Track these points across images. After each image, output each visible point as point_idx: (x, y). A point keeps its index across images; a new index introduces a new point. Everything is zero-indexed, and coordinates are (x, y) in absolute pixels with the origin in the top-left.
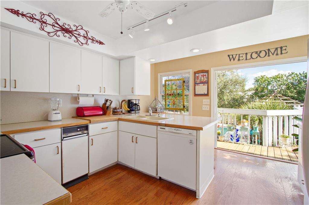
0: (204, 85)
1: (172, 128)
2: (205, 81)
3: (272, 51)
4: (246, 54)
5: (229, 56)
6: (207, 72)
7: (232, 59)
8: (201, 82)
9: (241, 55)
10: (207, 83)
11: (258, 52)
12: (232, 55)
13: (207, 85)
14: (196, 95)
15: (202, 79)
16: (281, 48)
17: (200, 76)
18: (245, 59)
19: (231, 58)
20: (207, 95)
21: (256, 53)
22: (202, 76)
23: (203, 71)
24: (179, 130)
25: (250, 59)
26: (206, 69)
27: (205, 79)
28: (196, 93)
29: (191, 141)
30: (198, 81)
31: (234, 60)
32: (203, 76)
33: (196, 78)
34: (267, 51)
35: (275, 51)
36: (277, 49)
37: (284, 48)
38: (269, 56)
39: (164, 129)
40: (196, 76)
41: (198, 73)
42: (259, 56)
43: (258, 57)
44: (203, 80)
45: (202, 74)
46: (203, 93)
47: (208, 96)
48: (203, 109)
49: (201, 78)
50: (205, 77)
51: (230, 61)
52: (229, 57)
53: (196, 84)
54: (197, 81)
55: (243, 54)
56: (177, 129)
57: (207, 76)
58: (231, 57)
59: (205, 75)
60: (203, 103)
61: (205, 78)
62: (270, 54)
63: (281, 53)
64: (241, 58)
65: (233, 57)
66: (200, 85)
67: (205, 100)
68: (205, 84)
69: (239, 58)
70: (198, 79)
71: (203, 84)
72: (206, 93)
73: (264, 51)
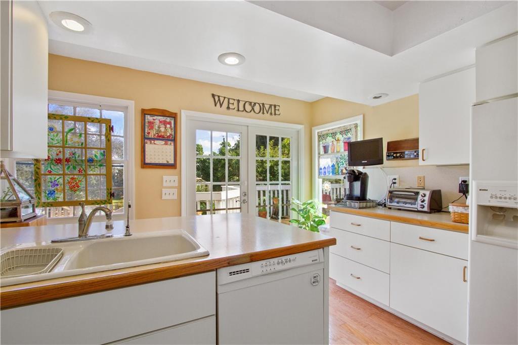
0: (166, 144)
1: (272, 260)
2: (168, 134)
3: (267, 107)
4: (239, 101)
5: (213, 96)
6: (174, 116)
7: (218, 103)
8: (158, 136)
9: (231, 101)
10: (173, 139)
11: (253, 104)
12: (219, 97)
13: (173, 144)
14: (145, 165)
15: (162, 129)
16: (275, 106)
17: (157, 122)
18: (236, 109)
19: (217, 100)
20: (173, 166)
21: (250, 103)
22: (161, 122)
23: (163, 113)
24: (290, 261)
25: (243, 111)
26: (172, 110)
27: (170, 132)
28: (147, 161)
29: (315, 277)
30: (152, 134)
31: (221, 105)
32: (165, 123)
33: (146, 124)
34: (261, 105)
35: (269, 108)
36: (271, 106)
37: (277, 108)
38: (263, 113)
39: (247, 271)
40: (146, 120)
41: (152, 113)
42: (253, 109)
43: (252, 111)
44: (165, 132)
45: (162, 118)
46: (166, 162)
47: (176, 168)
48: (164, 197)
49: (159, 127)
50: (168, 126)
51: (216, 105)
52: (213, 99)
53: (145, 138)
54: (149, 133)
55: (234, 100)
56: (284, 258)
57: (173, 126)
58: (217, 98)
59: (170, 123)
60: (165, 184)
61: (170, 130)
62: (265, 112)
63: (275, 114)
64: (231, 106)
65: (219, 100)
66: (156, 142)
67: (168, 177)
68: (169, 142)
69: (228, 105)
70: (151, 128)
71: (163, 142)
72: (172, 162)
73: (259, 104)
